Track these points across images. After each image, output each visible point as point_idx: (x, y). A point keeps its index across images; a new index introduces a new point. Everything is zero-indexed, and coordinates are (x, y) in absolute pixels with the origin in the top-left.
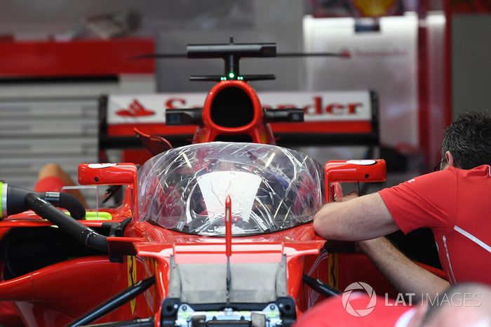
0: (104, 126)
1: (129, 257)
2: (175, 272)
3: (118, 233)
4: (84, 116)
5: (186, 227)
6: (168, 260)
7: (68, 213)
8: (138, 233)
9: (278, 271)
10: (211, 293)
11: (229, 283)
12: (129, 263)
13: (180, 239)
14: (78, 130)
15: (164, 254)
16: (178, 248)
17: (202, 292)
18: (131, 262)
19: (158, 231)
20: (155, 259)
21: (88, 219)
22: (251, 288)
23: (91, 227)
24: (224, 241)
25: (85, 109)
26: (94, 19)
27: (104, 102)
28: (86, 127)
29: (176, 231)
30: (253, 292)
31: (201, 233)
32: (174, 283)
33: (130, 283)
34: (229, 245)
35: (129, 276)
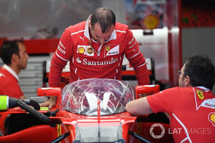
0: (45, 73)
1: (58, 125)
2: (78, 130)
3: (53, 115)
4: (36, 70)
5: (81, 112)
6: (75, 126)
7: (33, 108)
8: (62, 115)
9: (119, 129)
10: (92, 138)
11: (99, 134)
12: (58, 127)
13: (79, 117)
14: (34, 75)
15: (73, 123)
16: (79, 121)
17: (88, 138)
18: (59, 127)
19: (70, 114)
20: (69, 125)
21: (41, 110)
22: (108, 136)
23: (42, 113)
24: (97, 117)
25: (36, 67)
26: (39, 31)
27: (45, 64)
28: (37, 74)
29: (77, 114)
30: (109, 138)
31: (87, 115)
32: (77, 135)
33: (58, 136)
34: (99, 119)
35: (58, 132)
